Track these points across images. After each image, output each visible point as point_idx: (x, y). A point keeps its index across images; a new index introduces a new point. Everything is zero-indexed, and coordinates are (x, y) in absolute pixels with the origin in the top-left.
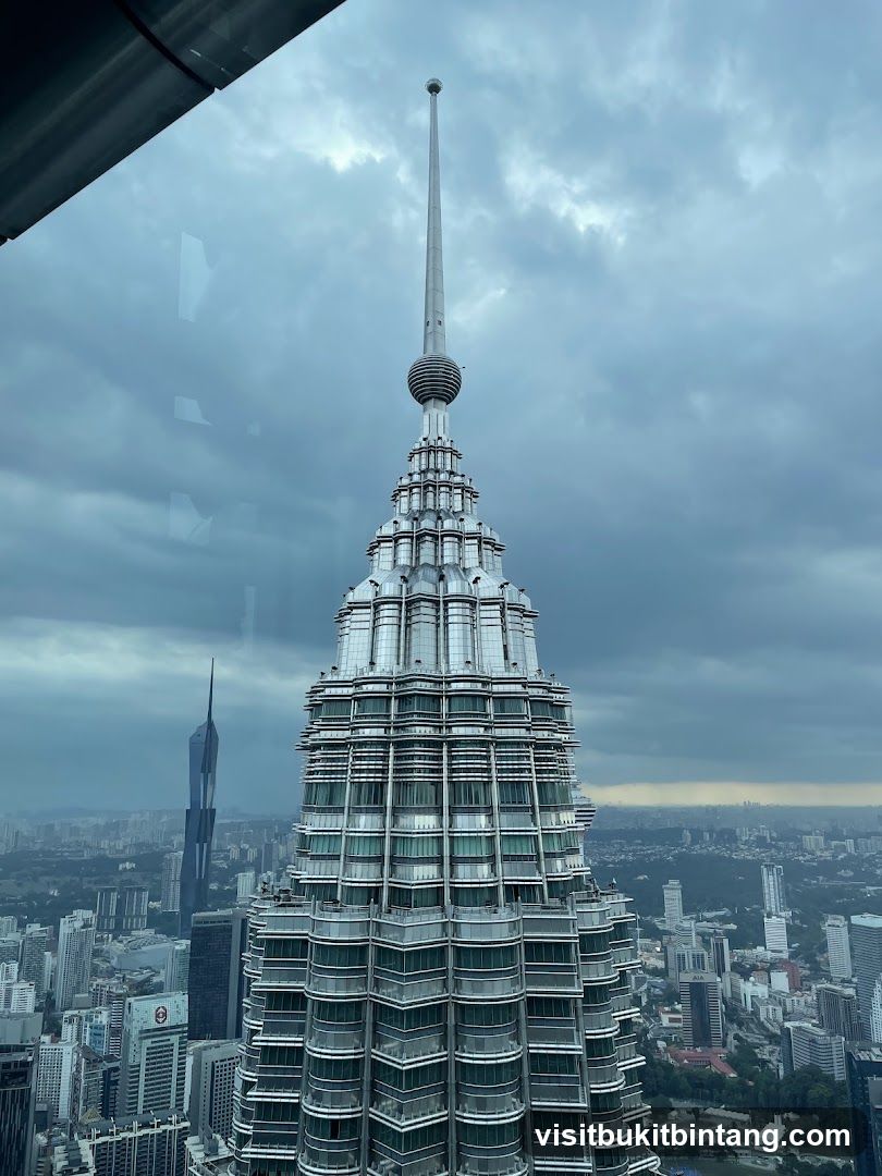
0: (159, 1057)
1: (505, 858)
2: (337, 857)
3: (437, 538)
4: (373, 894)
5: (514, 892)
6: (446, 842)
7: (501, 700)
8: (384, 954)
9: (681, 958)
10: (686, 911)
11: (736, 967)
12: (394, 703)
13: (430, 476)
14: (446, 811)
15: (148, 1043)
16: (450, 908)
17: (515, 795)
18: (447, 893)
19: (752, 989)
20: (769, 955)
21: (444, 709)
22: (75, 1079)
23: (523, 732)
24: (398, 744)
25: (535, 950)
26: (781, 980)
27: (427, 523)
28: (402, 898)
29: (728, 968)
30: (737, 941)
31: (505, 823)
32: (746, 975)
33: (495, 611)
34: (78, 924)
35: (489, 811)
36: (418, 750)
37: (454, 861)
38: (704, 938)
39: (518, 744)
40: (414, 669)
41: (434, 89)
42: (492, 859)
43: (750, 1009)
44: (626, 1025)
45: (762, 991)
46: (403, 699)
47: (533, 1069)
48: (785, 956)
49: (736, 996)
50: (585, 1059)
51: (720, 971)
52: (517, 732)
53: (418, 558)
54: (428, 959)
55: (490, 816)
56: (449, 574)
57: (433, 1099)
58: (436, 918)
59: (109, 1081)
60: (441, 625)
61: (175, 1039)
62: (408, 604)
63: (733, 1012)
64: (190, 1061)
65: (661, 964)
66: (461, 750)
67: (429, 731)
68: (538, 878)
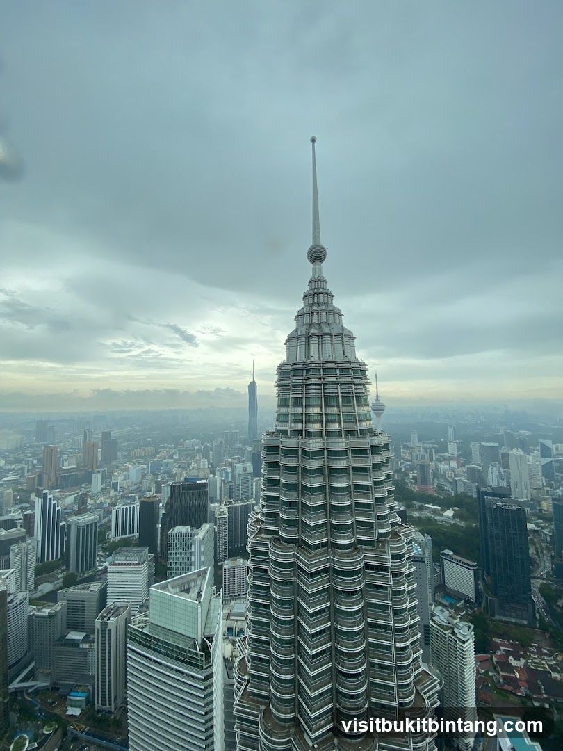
0: (245, 482)
1: (345, 422)
2: (288, 421)
3: (319, 313)
4: (300, 433)
5: (348, 433)
6: (324, 416)
7: (342, 369)
8: (304, 452)
9: (417, 456)
10: (419, 441)
11: (437, 460)
12: (304, 371)
13: (316, 291)
14: (323, 406)
15: (241, 478)
16: (325, 438)
17: (347, 401)
18: (324, 433)
19: (442, 466)
20: (450, 455)
21: (322, 373)
22: (221, 488)
23: (350, 380)
24: (306, 385)
25: (354, 451)
26: (454, 464)
27: (315, 308)
28: (308, 434)
29: (434, 459)
30: (437, 451)
31: (344, 410)
32: (440, 462)
33: (339, 338)
34: (219, 442)
35: (338, 407)
36: (313, 387)
37: (326, 422)
38: (426, 449)
39: (348, 384)
40: (312, 359)
41: (313, 140)
42: (339, 422)
43: (442, 473)
44: (388, 476)
45: (447, 467)
46: (308, 370)
47: (355, 488)
48: (456, 456)
49: (437, 469)
50: (373, 486)
51: (431, 460)
52: (348, 380)
53: (312, 321)
54: (318, 453)
55: (339, 408)
56: (323, 326)
57: (322, 497)
58: (321, 440)
59: (231, 489)
60: (320, 344)
61: (249, 477)
62: (309, 337)
63: (436, 475)
64: (254, 484)
65: (409, 458)
66: (328, 386)
67: (317, 380)
68: (355, 428)
